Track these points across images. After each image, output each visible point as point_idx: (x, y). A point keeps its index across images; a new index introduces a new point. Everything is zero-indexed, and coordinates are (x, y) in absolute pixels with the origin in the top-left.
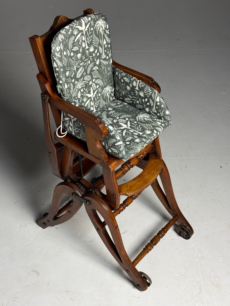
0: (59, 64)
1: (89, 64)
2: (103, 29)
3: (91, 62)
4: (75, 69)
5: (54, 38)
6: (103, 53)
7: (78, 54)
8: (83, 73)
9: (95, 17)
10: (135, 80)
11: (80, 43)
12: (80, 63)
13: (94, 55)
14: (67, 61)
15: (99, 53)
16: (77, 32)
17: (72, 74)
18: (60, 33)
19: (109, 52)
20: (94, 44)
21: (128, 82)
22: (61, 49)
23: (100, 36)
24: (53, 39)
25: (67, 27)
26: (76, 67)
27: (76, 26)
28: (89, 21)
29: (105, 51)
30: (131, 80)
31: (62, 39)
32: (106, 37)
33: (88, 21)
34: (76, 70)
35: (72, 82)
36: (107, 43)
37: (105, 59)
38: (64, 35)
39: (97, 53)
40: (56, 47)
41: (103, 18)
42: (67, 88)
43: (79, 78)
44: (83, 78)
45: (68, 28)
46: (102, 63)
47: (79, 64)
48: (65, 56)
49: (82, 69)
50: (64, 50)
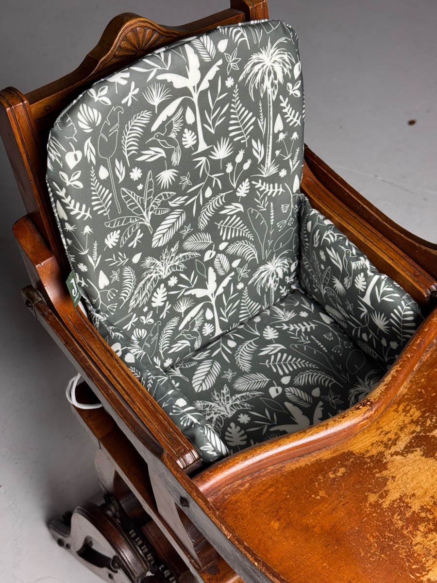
0: (76, 211)
1: (206, 200)
2: (276, 82)
3: (216, 192)
4: (147, 222)
5: (61, 115)
6: (268, 161)
7: (164, 169)
8: (182, 228)
9: (246, 38)
10: (364, 270)
11: (173, 135)
12: (171, 200)
13: (229, 168)
14: (112, 199)
15: (249, 162)
16: (163, 96)
17: (132, 239)
18: (87, 99)
19: (289, 156)
20: (232, 134)
21: (341, 269)
22: (84, 158)
23: (261, 105)
24: (55, 121)
25: (119, 78)
26: (153, 215)
27: (159, 72)
28: (219, 55)
29: (277, 152)
30: (350, 266)
31: (92, 124)
32: (284, 108)
33: (213, 53)
34: (149, 225)
35: (130, 263)
36: (288, 129)
37: (273, 179)
38: (104, 110)
39: (244, 161)
40: (63, 154)
41: (282, 40)
42: (106, 288)
43: (164, 247)
44: (181, 245)
45: (124, 82)
46: (261, 192)
47: (165, 204)
48: (105, 183)
49: (178, 218)
50: (100, 162)
